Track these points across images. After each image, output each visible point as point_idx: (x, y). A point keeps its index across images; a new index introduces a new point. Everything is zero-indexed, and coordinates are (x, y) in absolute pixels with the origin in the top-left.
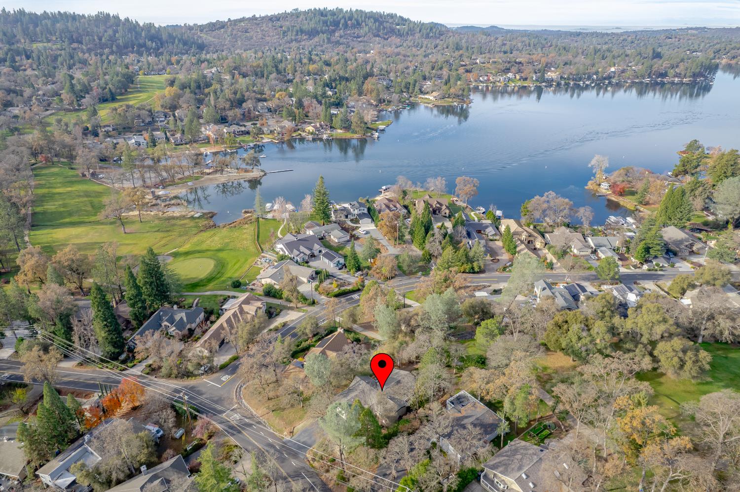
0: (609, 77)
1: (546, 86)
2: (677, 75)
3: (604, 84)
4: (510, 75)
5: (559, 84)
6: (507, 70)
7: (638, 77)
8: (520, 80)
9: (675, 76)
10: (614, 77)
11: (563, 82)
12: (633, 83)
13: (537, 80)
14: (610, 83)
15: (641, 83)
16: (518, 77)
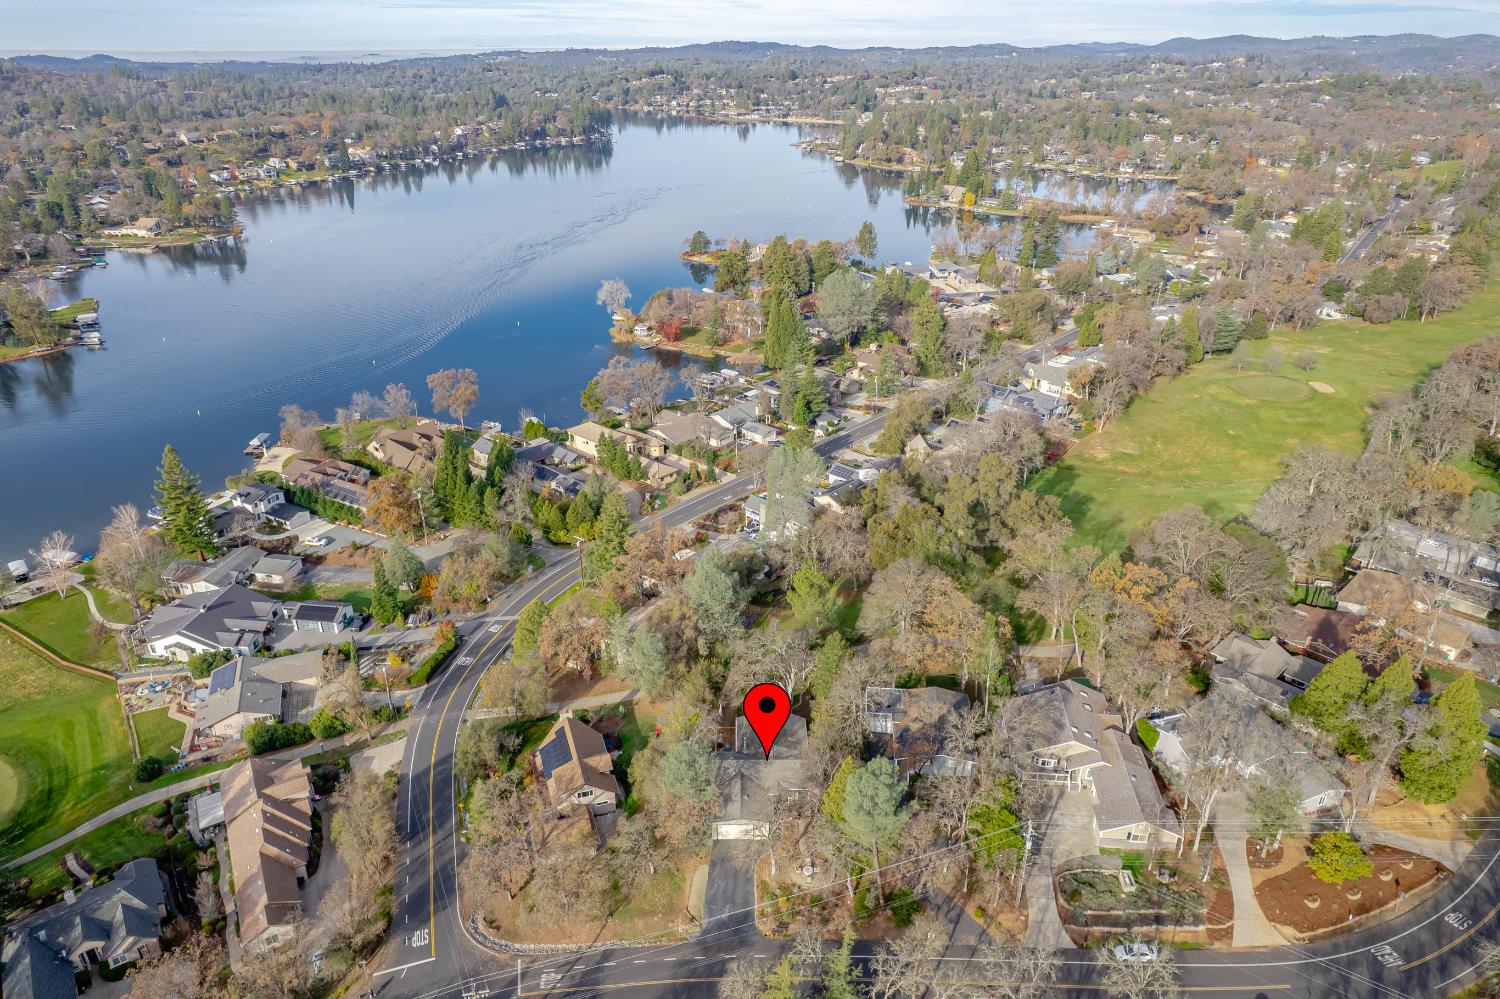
0: (459, 146)
1: (358, 177)
2: (561, 132)
3: (454, 159)
4: (274, 162)
5: (380, 170)
6: (263, 154)
7: (504, 142)
8: (299, 170)
9: (558, 135)
10: (466, 145)
11: (385, 164)
12: (500, 151)
13: (334, 167)
14: (466, 156)
15: (512, 151)
16: (294, 165)
